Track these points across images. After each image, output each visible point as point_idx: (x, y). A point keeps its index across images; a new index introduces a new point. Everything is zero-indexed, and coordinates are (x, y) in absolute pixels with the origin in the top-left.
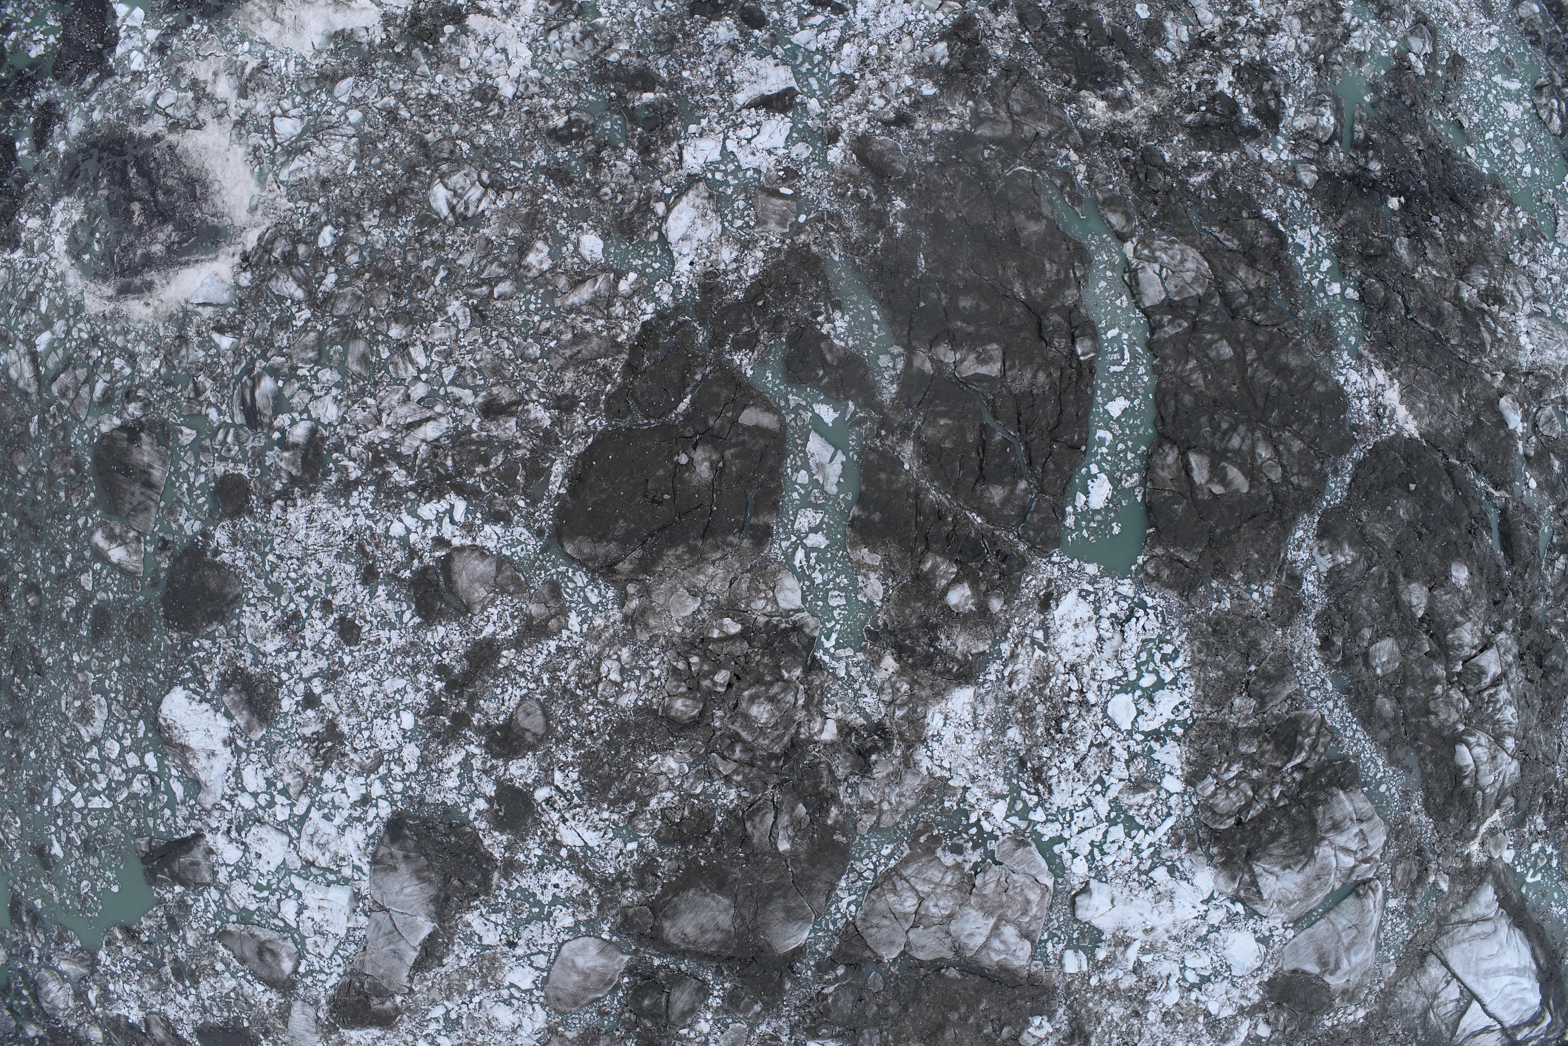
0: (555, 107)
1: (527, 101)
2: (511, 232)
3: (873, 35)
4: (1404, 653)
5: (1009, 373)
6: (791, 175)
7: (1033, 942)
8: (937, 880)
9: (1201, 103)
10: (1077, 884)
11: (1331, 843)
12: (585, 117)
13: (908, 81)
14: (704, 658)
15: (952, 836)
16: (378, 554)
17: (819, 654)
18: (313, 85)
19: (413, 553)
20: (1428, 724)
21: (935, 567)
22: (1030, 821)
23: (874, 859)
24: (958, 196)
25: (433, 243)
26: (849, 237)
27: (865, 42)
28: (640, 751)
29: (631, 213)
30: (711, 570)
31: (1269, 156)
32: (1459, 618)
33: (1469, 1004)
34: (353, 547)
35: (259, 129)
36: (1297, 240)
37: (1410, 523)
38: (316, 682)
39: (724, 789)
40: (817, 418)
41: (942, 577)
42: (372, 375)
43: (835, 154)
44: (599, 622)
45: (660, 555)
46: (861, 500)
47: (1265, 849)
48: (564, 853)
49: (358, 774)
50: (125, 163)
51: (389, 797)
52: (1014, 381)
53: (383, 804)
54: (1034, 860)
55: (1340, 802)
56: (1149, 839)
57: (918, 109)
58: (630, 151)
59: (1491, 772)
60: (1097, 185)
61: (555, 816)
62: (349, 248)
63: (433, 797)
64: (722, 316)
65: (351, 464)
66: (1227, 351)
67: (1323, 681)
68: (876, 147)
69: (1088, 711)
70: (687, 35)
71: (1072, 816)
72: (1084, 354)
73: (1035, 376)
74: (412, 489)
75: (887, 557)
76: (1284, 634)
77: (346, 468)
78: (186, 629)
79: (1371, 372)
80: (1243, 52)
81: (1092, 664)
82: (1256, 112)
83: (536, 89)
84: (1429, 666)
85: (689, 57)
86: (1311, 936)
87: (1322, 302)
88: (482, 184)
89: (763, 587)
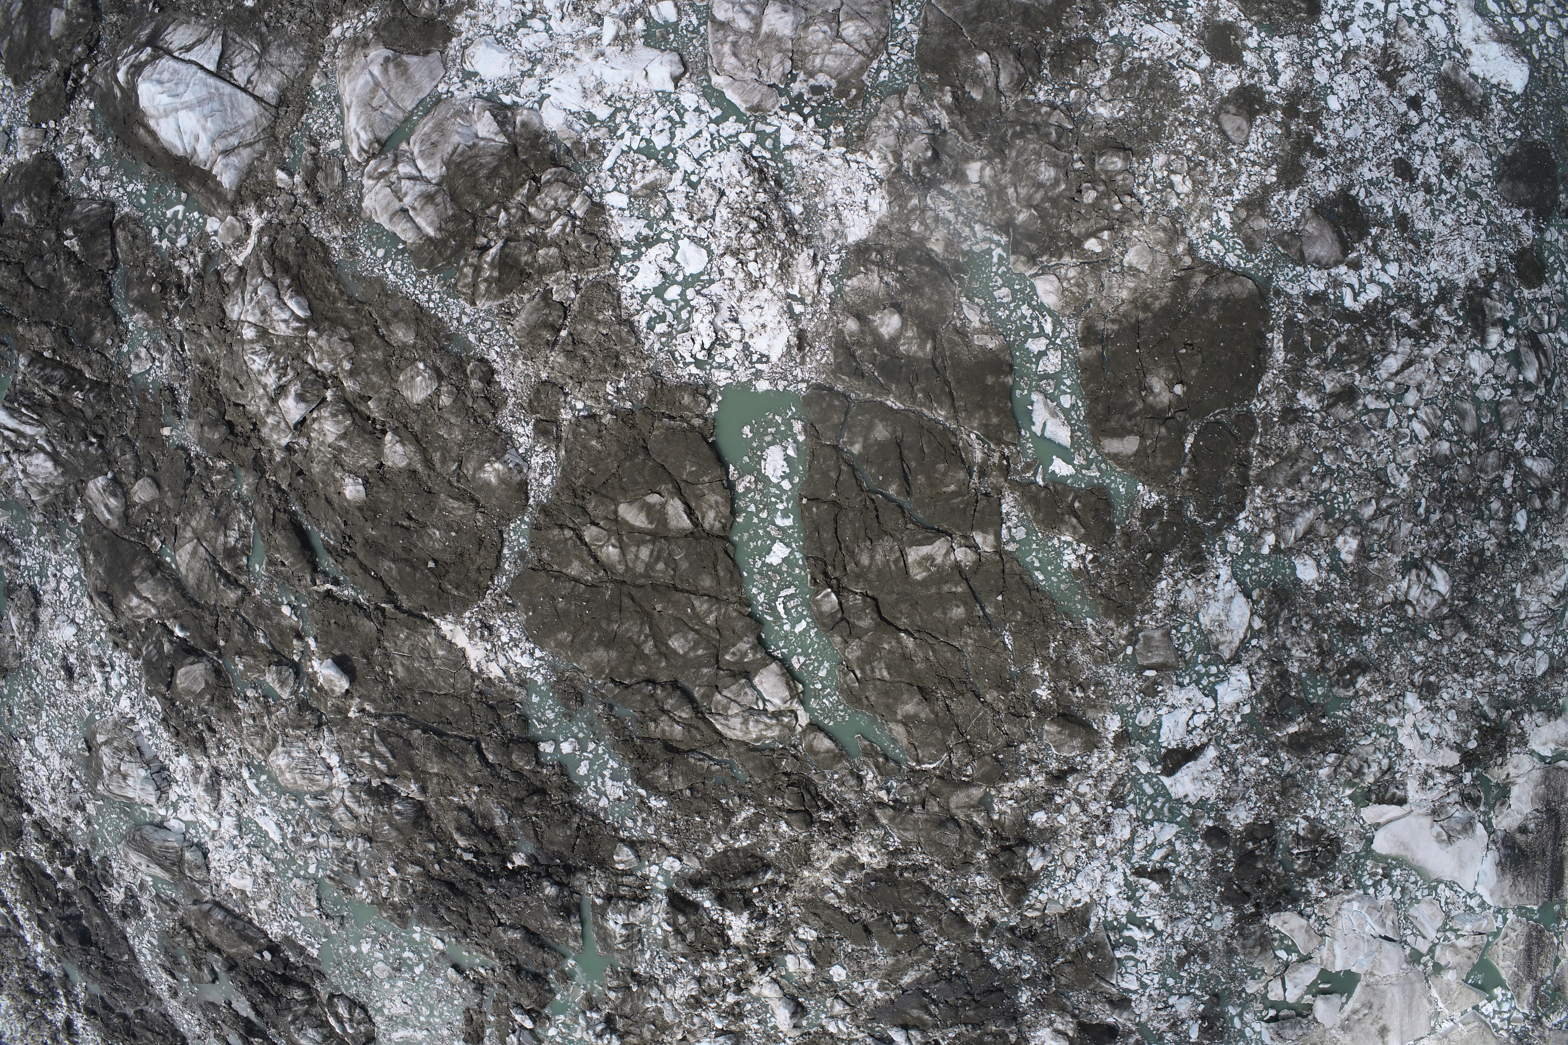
0: (1368, 694)
1: (1393, 694)
2: (1377, 564)
3: (1103, 856)
4: (396, 392)
5: (898, 554)
6: (1150, 690)
7: (714, 20)
8: (828, 57)
9: (759, 895)
10: (687, 84)
11: (428, 182)
12: (1341, 692)
13: (1062, 819)
14: (1108, 210)
15: (826, 100)
16: (1402, 244)
17: (1004, 240)
19: (1374, 250)
20: (348, 328)
21: (922, 346)
22: (753, 131)
23: (893, 65)
25: (1436, 537)
26: (1083, 645)
27: (1110, 846)
28: (1134, 117)
29: (1282, 610)
30: (1125, 294)
31: (671, 864)
32: (343, 444)
33: (219, 64)
34: (1423, 245)
36: (621, 784)
37: (424, 526)
38: (1416, 121)
39: (1051, 98)
40: (1069, 461)
41: (913, 338)
42: (1452, 403)
43: (1114, 724)
44: (1206, 225)
45: (1173, 296)
46: (1009, 393)
47: (500, 159)
48: (1169, 14)
49: (1357, 48)
51: (1327, 34)
52: (891, 549)
53: (1330, 27)
54: (741, 95)
55: (431, 224)
56: (626, 141)
57: (1046, 794)
58: (1296, 671)
59: (264, 298)
60: (852, 774)
61: (1188, 44)
62: (1501, 515)
63: (1292, 41)
64: (1179, 534)
65: (1446, 319)
66: (677, 644)
67: (480, 340)
68: (1077, 742)
69: (727, 248)
70: (1271, 801)
71: (713, 146)
72: (828, 595)
73: (872, 558)
74: (1391, 308)
75: (968, 344)
76: (538, 375)
77: (1450, 315)
78: (1531, 144)
79: (505, 671)
80: (723, 965)
81: (737, 294)
82: (696, 906)
83: (1389, 707)
84: (364, 386)
85: (1265, 779)
86: (419, 91)
87: (579, 728)
88: (1411, 604)
89: (1074, 289)
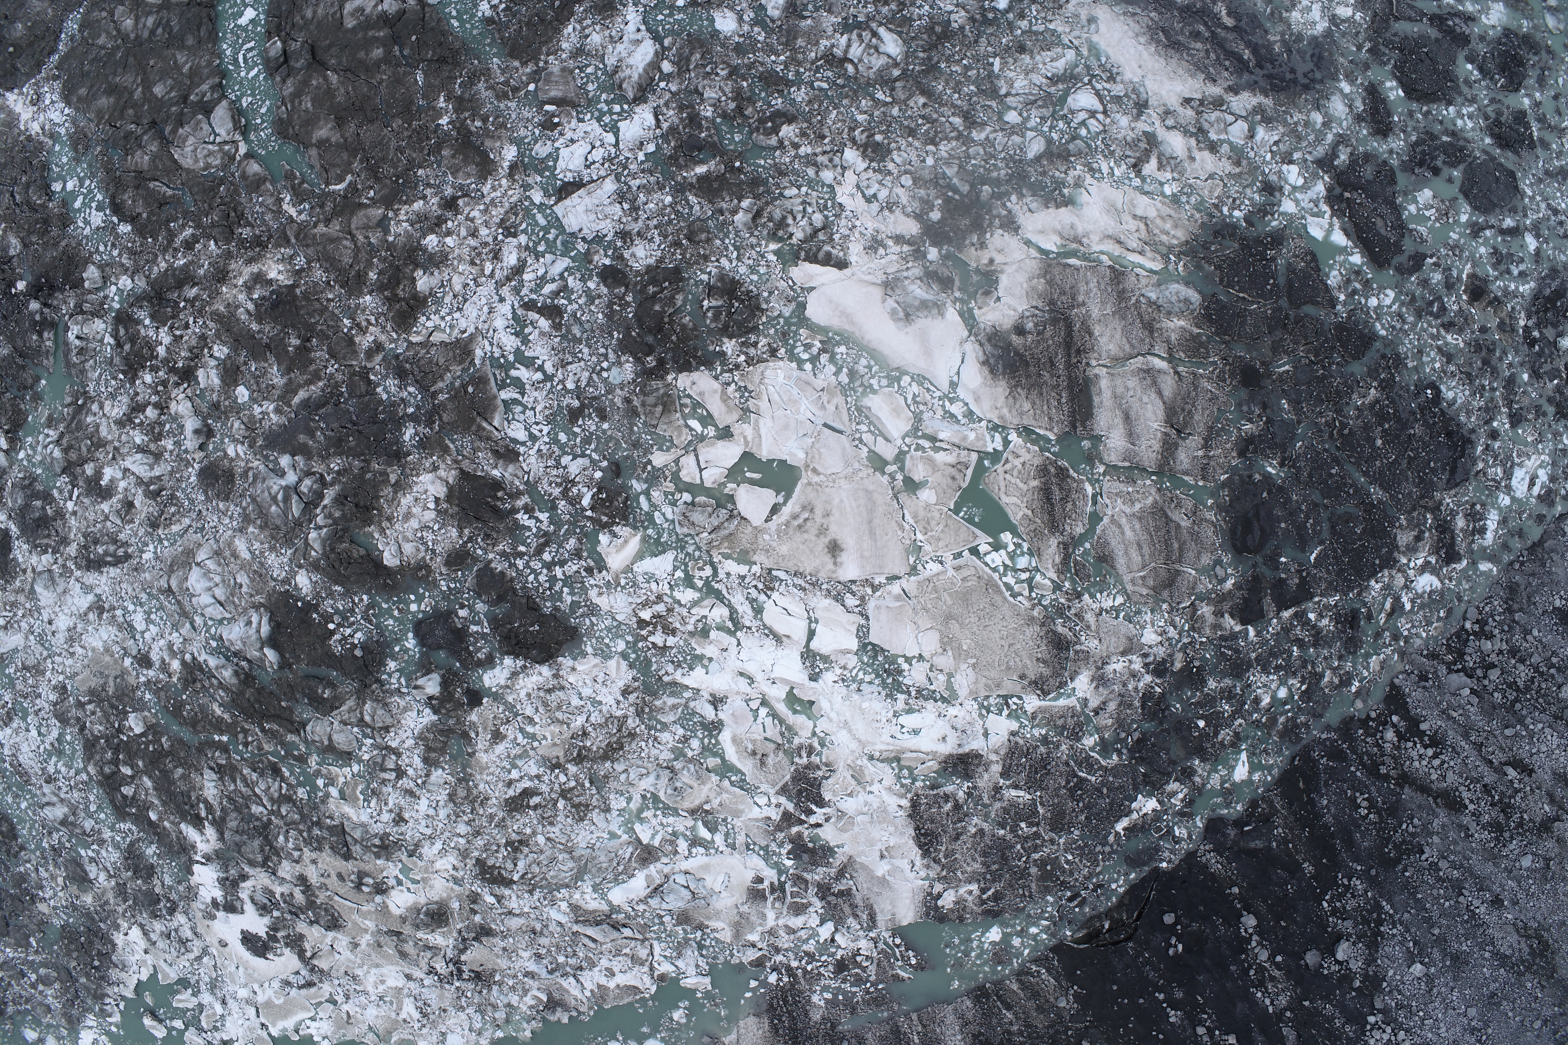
0: (796, 146)
1: (828, 148)
2: (809, 21)
3: (491, 285)
6: (549, 125)
9: (185, 307)
12: (762, 141)
18: (1071, 147)
24: (393, 144)
26: (486, 81)
27: (498, 274)
29: (692, 54)
31: (125, 282)
35: (1117, 99)
43: (510, 153)
50: (1260, 66)
57: (439, 217)
58: (709, 114)
60: (272, 195)
68: (472, 169)
70: (677, 244)
73: (315, 12)
82: (138, 322)
88: (851, 61)
